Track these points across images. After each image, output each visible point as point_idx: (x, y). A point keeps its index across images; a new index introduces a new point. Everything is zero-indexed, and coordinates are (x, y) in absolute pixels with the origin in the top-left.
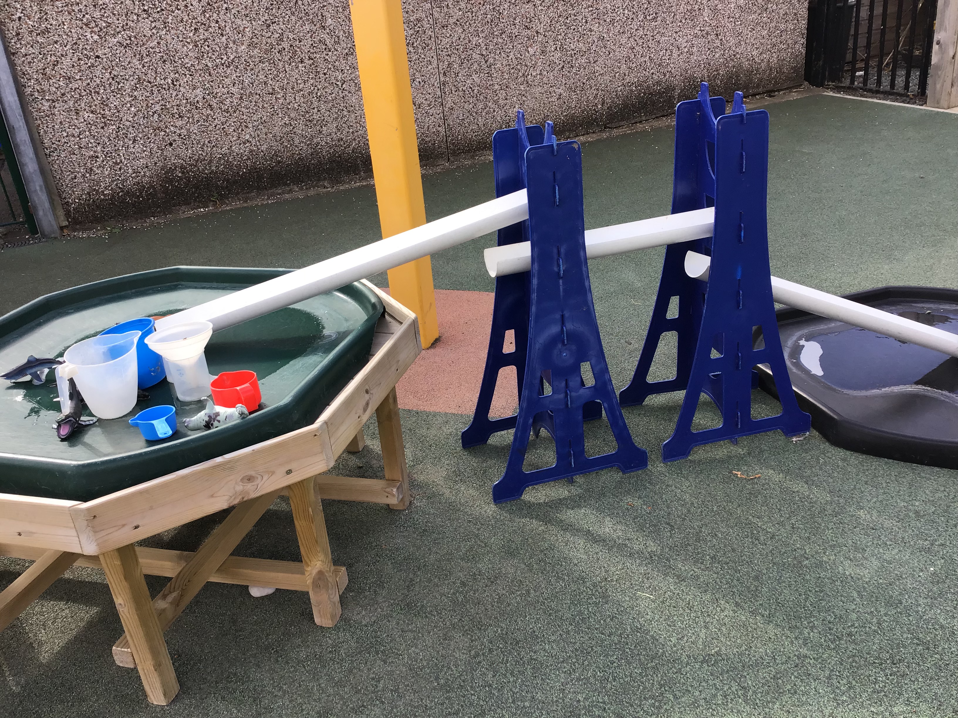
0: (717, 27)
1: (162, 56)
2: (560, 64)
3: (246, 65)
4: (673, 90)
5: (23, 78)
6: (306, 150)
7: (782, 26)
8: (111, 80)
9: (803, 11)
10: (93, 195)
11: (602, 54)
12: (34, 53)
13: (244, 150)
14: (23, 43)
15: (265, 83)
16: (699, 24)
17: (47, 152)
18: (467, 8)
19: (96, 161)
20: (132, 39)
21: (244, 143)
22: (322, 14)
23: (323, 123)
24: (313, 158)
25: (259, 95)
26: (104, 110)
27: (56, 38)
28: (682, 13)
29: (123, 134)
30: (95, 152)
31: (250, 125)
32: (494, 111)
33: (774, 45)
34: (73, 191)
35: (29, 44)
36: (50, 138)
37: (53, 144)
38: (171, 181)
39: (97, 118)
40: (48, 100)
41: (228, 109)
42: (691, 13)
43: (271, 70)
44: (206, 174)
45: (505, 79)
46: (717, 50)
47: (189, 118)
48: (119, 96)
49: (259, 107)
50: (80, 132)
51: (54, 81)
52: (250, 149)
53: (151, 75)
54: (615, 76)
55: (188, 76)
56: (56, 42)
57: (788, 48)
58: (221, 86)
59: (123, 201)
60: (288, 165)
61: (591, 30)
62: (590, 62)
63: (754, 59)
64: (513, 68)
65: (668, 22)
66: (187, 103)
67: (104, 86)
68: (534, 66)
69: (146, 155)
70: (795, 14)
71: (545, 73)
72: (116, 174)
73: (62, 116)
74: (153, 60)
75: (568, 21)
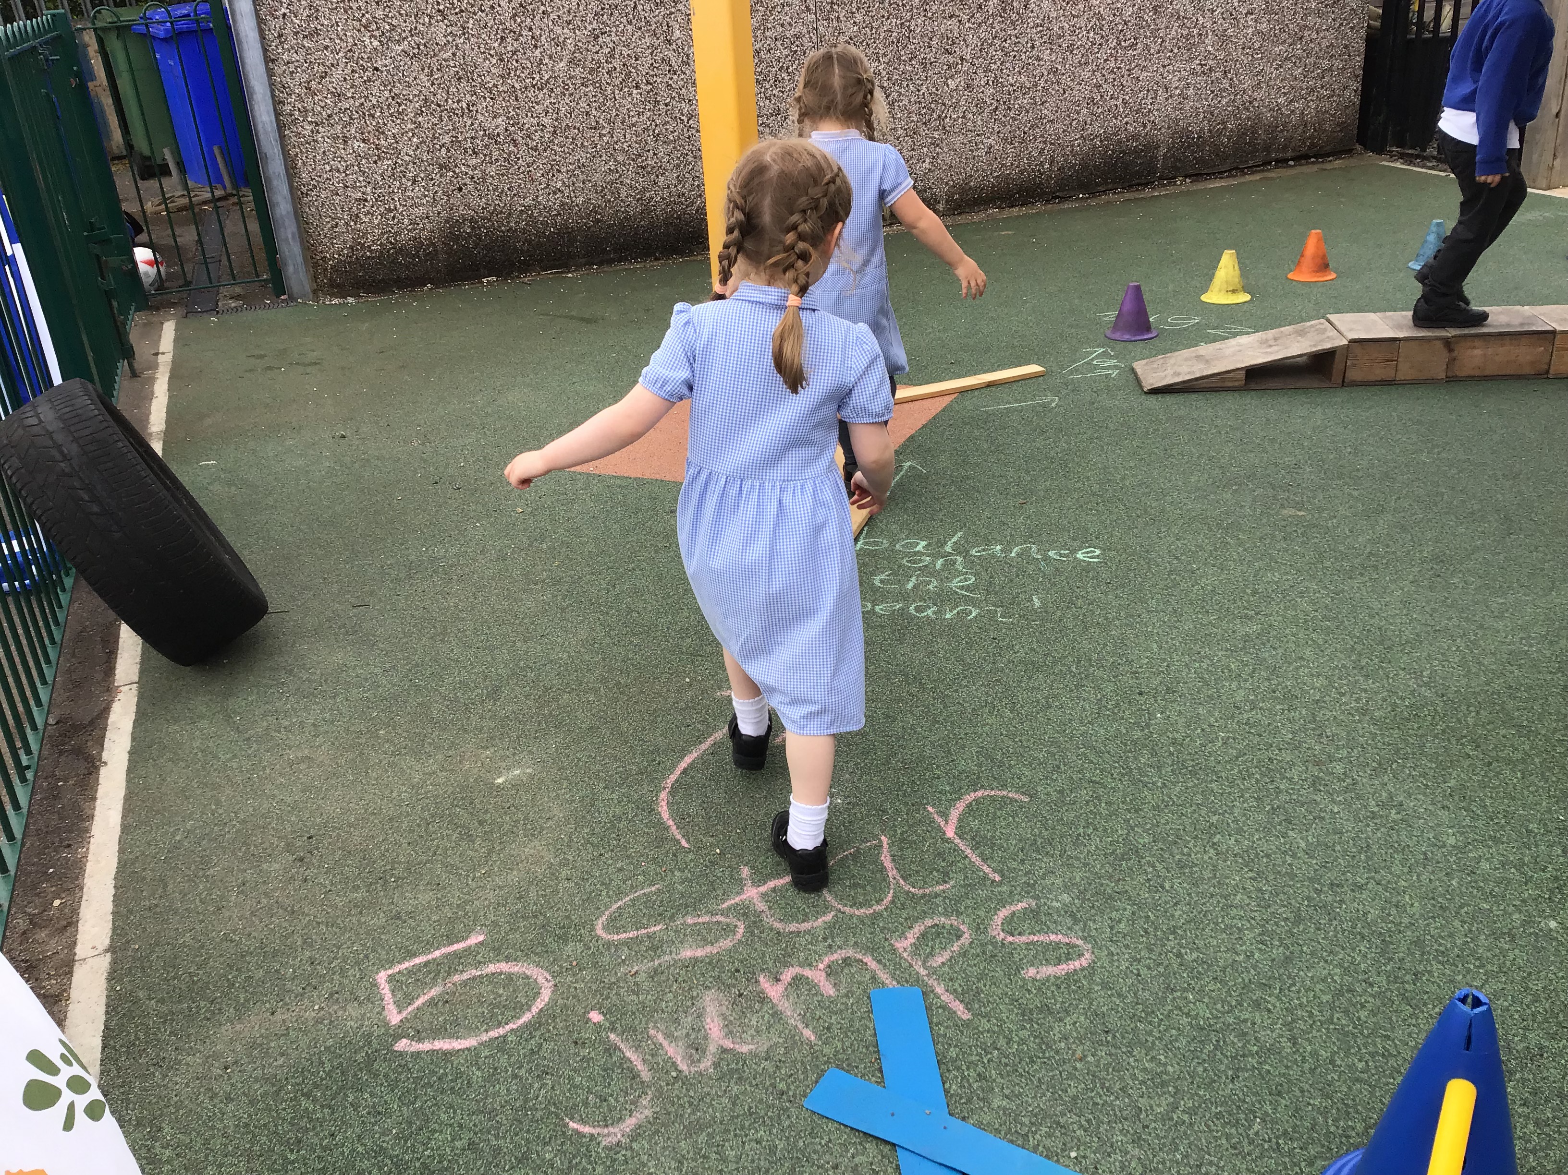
0: (1226, 61)
1: (458, 72)
2: (991, 104)
3: (564, 87)
4: (1156, 148)
5: (282, 92)
6: (635, 208)
7: (1325, 63)
8: (390, 100)
9: (1357, 43)
10: (357, 250)
11: (1053, 92)
12: (298, 61)
13: (554, 202)
14: (286, 46)
15: (587, 113)
16: (1199, 55)
17: (304, 190)
18: (864, 22)
19: (364, 205)
20: (421, 47)
21: (555, 193)
22: (668, 24)
23: (660, 170)
24: (642, 219)
25: (578, 129)
26: (378, 139)
27: (327, 42)
28: (1173, 39)
29: (401, 172)
30: (363, 193)
31: (564, 169)
33: (1312, 90)
34: (332, 243)
35: (293, 48)
36: (310, 172)
37: (312, 179)
38: (456, 238)
39: (369, 149)
40: (310, 123)
41: (537, 146)
42: (1187, 40)
43: (595, 96)
44: (502, 231)
45: (913, 121)
46: (1224, 94)
47: (485, 155)
48: (398, 121)
49: (577, 145)
50: (347, 167)
51: (320, 98)
52: (561, 201)
53: (441, 95)
54: (1071, 124)
55: (488, 99)
56: (326, 47)
57: (1333, 96)
58: (529, 114)
59: (394, 261)
60: (609, 226)
61: (1039, 59)
62: (1035, 104)
63: (1280, 109)
64: (925, 107)
65: (1152, 51)
66: (485, 135)
67: (382, 108)
68: (955, 106)
69: (427, 201)
70: (1346, 47)
71: (971, 115)
72: (387, 225)
73: (326, 145)
74: (446, 77)
75: (1007, 45)
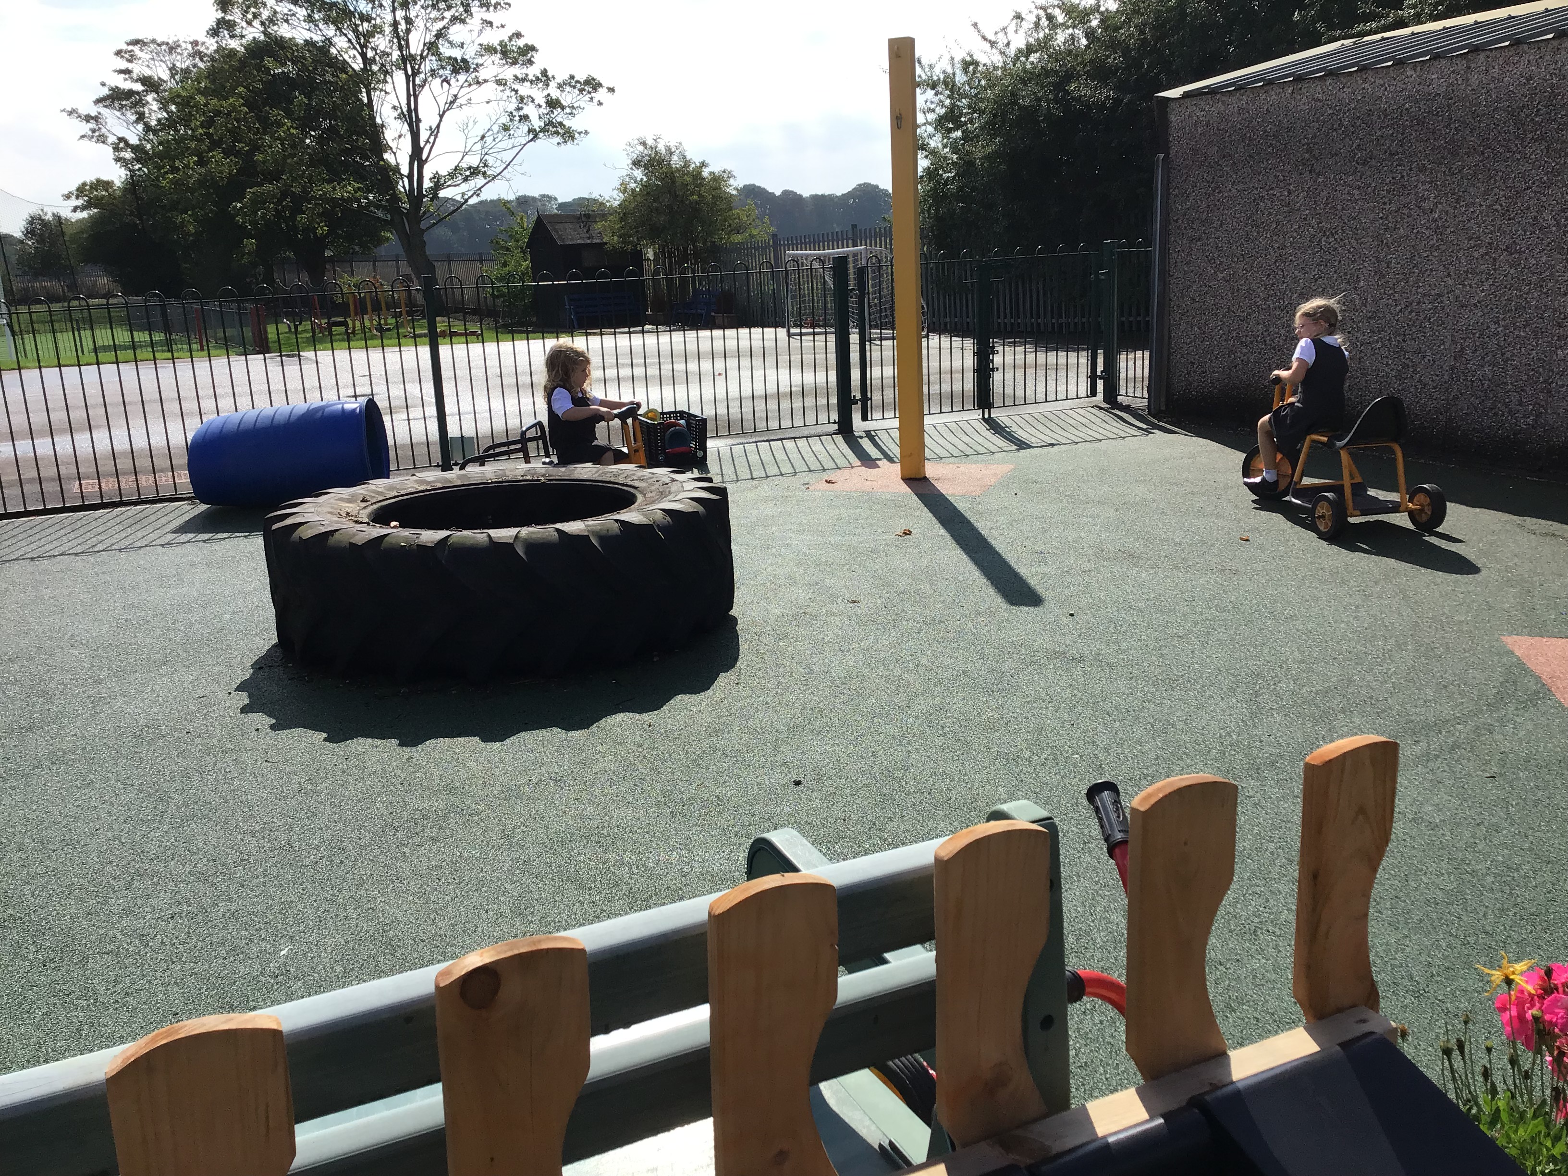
10: (1186, 392)
17: (1171, 351)
19: (1193, 366)
30: (1194, 359)
32: (1503, 416)
34: (1177, 385)
36: (1175, 342)
37: (1175, 346)
38: (1229, 397)
39: (1200, 333)
41: (1275, 347)
45: (1521, 380)
47: (1250, 348)
48: (1215, 319)
50: (1190, 342)
53: (1236, 307)
58: (1275, 326)
59: (1200, 403)
64: (1533, 370)
67: (1209, 310)
72: (1201, 381)
